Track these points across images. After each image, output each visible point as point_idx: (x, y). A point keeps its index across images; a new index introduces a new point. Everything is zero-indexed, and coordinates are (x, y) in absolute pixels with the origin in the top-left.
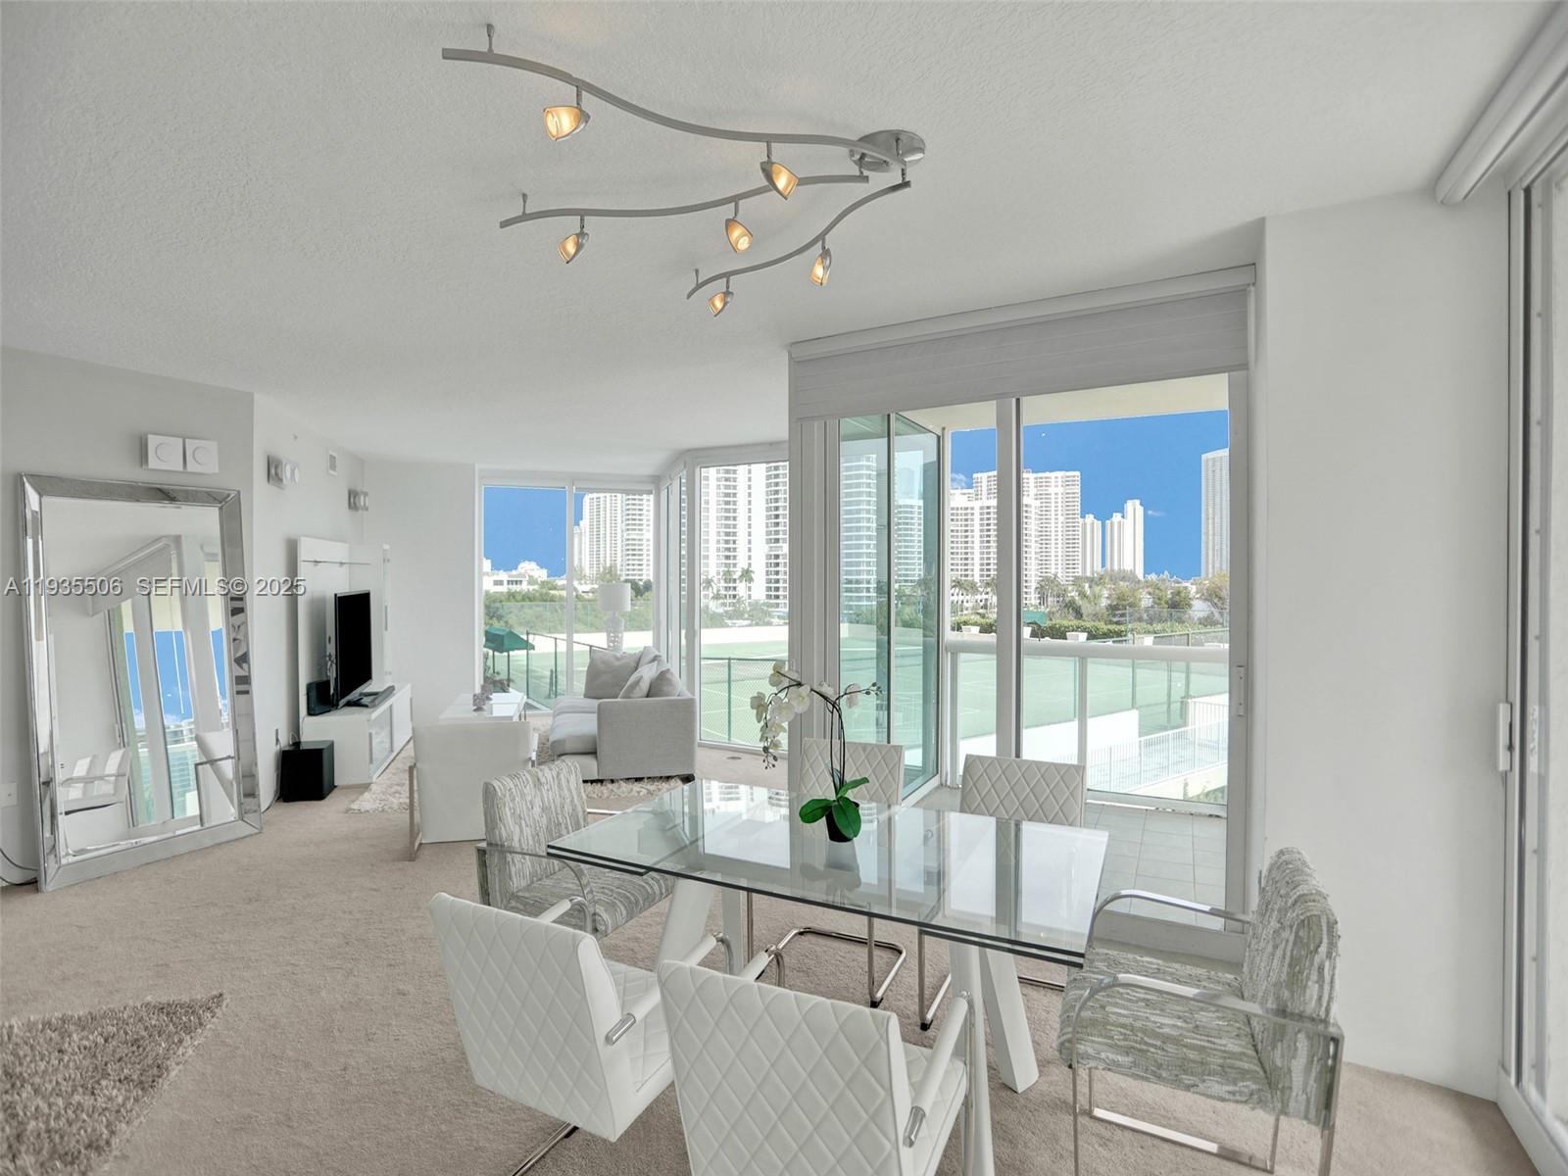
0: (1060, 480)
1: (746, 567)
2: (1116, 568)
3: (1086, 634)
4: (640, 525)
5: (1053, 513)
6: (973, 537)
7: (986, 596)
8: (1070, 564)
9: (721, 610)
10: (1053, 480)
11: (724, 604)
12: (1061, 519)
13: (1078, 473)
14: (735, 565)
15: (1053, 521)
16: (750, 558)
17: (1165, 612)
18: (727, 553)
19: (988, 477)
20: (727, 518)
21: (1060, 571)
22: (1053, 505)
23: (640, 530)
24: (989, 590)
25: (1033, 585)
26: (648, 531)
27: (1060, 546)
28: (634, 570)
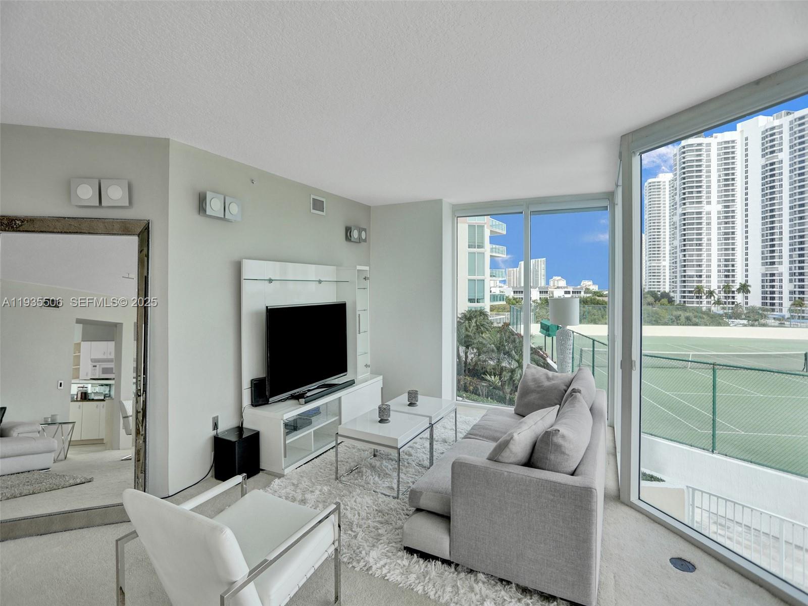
1: (743, 282)
4: (658, 257)
9: (721, 312)
11: (724, 308)
14: (733, 281)
16: (747, 276)
18: (726, 273)
20: (726, 249)
23: (658, 260)
26: (664, 260)
28: (654, 285)
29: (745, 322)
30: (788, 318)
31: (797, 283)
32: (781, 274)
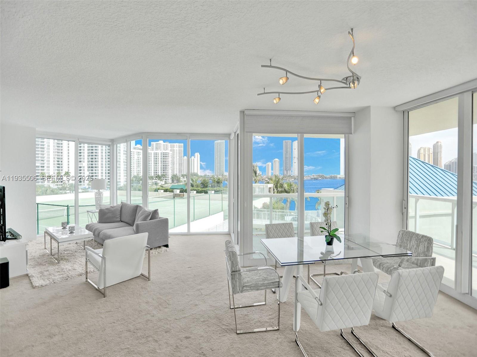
0: (177, 146)
1: (67, 171)
2: (192, 172)
3: (196, 191)
5: (175, 155)
6: (151, 162)
7: (155, 181)
8: (180, 171)
9: (56, 187)
10: (175, 146)
11: (57, 185)
12: (178, 157)
13: (183, 144)
14: (62, 170)
15: (175, 158)
16: (68, 167)
17: (216, 184)
18: (58, 166)
19: (156, 144)
20: (58, 152)
21: (177, 173)
22: (175, 153)
24: (157, 179)
25: (170, 177)
27: (177, 165)
29: (68, 191)
30: (87, 188)
31: (91, 172)
32: (84, 167)
